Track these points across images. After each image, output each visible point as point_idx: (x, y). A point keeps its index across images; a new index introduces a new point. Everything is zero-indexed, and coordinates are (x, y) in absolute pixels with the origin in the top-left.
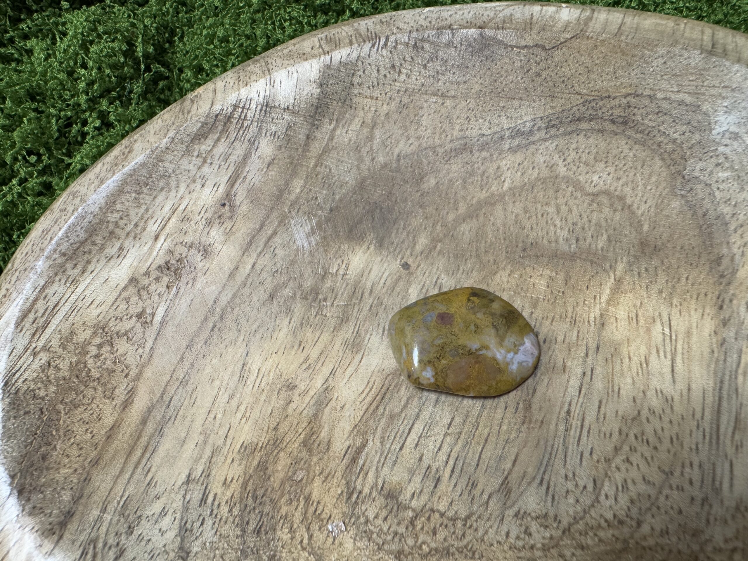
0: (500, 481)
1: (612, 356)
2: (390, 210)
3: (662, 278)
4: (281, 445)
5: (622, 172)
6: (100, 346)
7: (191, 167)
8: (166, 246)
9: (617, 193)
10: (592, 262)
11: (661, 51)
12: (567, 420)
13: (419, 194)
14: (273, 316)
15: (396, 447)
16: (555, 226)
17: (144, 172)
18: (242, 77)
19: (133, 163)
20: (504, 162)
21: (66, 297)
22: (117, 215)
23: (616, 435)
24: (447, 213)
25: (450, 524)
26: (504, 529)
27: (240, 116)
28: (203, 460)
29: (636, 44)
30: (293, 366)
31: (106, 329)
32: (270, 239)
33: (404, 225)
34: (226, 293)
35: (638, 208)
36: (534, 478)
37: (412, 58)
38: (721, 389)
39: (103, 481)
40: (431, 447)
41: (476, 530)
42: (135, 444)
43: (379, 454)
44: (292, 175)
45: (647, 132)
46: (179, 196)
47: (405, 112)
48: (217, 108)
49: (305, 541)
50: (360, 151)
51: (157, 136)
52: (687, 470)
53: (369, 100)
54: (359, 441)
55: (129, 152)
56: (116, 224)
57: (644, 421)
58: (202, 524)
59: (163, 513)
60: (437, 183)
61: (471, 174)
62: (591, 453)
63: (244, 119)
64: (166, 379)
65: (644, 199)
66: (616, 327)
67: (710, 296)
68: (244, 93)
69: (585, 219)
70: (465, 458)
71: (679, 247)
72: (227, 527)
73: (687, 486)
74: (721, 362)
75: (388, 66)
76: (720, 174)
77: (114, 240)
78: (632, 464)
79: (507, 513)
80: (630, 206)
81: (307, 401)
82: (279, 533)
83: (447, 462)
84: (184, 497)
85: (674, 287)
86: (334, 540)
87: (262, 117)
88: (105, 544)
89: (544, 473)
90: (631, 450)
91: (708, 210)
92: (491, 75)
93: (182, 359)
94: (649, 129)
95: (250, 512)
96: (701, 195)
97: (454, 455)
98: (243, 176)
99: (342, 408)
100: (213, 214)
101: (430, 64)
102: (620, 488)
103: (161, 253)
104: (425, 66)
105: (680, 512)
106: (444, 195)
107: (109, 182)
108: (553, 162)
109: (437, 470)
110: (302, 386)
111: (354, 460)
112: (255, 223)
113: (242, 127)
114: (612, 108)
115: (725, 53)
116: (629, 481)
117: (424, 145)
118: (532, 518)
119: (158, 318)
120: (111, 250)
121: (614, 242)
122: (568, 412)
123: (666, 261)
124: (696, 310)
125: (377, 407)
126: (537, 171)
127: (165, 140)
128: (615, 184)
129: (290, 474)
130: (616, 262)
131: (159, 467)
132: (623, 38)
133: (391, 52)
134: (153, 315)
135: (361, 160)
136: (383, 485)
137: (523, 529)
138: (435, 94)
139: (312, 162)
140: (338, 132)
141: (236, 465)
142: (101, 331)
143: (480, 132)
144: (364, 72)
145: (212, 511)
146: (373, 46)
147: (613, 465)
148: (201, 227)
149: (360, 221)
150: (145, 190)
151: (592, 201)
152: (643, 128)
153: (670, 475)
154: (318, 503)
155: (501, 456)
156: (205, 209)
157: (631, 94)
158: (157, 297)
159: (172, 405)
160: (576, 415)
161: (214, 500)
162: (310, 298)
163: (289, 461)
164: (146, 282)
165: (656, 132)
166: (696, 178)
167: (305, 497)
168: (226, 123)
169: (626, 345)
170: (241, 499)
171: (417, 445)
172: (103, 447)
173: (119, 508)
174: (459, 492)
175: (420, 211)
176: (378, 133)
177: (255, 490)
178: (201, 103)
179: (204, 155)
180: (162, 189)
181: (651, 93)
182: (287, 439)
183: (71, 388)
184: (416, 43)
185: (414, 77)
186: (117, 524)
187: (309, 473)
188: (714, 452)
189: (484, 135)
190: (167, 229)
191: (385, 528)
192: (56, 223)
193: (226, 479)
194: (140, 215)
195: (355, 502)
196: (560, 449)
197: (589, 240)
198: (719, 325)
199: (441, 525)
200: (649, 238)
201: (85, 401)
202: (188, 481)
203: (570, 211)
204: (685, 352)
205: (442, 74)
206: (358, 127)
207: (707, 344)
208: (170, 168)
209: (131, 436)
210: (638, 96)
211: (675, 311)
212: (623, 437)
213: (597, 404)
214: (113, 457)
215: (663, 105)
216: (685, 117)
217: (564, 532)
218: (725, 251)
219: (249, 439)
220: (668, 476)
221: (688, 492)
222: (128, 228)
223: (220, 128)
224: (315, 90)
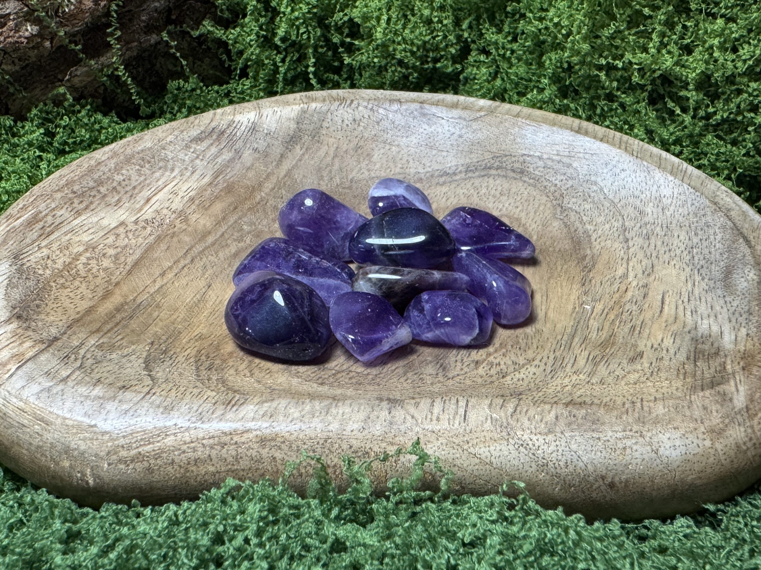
5: (519, 203)
6: (89, 259)
7: (187, 158)
8: (154, 208)
9: (515, 216)
17: (149, 153)
18: (237, 110)
19: (142, 146)
20: (433, 191)
21: (69, 220)
22: (121, 177)
31: (96, 250)
34: (197, 247)
35: (529, 226)
38: (577, 326)
42: (109, 319)
44: (265, 179)
45: (537, 179)
46: (172, 176)
47: (360, 151)
48: (214, 124)
53: (333, 139)
55: (140, 140)
56: (119, 184)
59: (131, 354)
63: (234, 135)
64: (139, 290)
67: (576, 278)
71: (557, 250)
72: (184, 365)
75: (351, 119)
76: (586, 206)
77: (115, 193)
82: (226, 371)
85: (552, 273)
87: (248, 136)
91: (578, 228)
93: (155, 281)
94: (539, 177)
95: (203, 362)
96: (573, 219)
98: (225, 173)
100: (197, 194)
102: (495, 365)
103: (149, 211)
113: (231, 140)
114: (513, 162)
120: (112, 200)
133: (354, 110)
138: (384, 142)
140: (306, 157)
143: (416, 170)
144: (331, 120)
146: (341, 104)
148: (185, 201)
152: (534, 176)
156: (190, 189)
157: (525, 155)
164: (134, 228)
166: (570, 208)
168: (219, 135)
170: (196, 356)
172: (84, 315)
173: (95, 346)
177: (208, 354)
178: (203, 119)
179: (198, 153)
180: (160, 168)
181: (539, 154)
184: (373, 107)
186: (94, 351)
188: (565, 353)
189: (419, 173)
190: (158, 197)
194: (139, 181)
198: (581, 294)
201: (73, 287)
202: (152, 343)
204: (556, 308)
206: (322, 156)
207: (572, 304)
208: (170, 155)
209: (107, 315)
210: (530, 156)
211: (551, 286)
214: (91, 322)
215: (547, 163)
216: (562, 170)
218: (588, 252)
219: (204, 331)
220: (529, 361)
221: (542, 368)
222: (128, 189)
223: (214, 137)
224: (293, 126)
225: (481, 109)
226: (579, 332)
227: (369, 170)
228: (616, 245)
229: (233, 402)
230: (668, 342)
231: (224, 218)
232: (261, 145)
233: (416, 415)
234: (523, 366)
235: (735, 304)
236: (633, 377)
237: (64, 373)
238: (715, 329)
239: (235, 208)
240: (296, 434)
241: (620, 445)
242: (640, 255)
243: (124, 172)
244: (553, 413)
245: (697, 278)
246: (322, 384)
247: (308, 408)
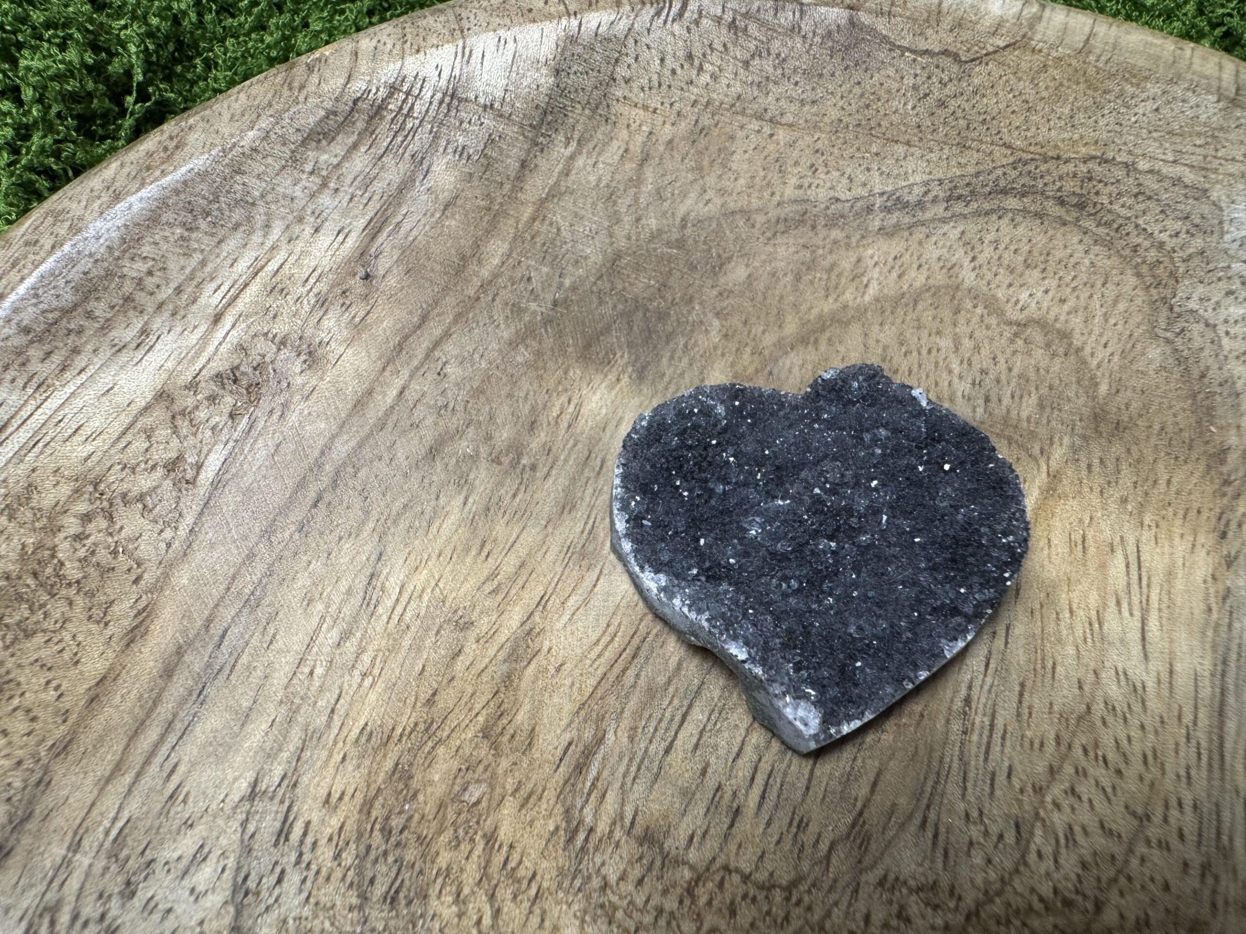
0: (849, 820)
1: (1042, 606)
2: (662, 316)
3: (1127, 477)
4: (439, 734)
5: (1069, 290)
6: (87, 518)
7: (298, 192)
8: (234, 337)
9: (1058, 325)
11: (1153, 89)
12: (965, 713)
13: (715, 292)
14: (434, 489)
15: (657, 748)
16: (950, 372)
17: (204, 188)
18: (409, 37)
19: (184, 170)
20: (870, 252)
21: (24, 414)
22: (141, 266)
23: (1050, 747)
24: (764, 332)
25: (761, 896)
26: (861, 907)
27: (401, 108)
28: (285, 755)
29: (1113, 70)
30: (467, 586)
31: (102, 487)
32: (437, 344)
33: (686, 345)
34: (345, 437)
35: (1092, 354)
36: (910, 816)
37: (725, 45)
38: (1223, 675)
39: (76, 788)
40: (721, 752)
41: (809, 908)
42: (148, 715)
43: (626, 761)
44: (488, 232)
45: (1115, 226)
46: (268, 244)
47: (702, 142)
48: (356, 87)
49: (487, 921)
50: (615, 203)
51: (237, 124)
52: (1174, 813)
53: (641, 112)
54: (588, 734)
55: (177, 147)
56: (139, 283)
57: (1099, 723)
58: (279, 881)
59: (200, 856)
60: (749, 276)
61: (811, 266)
62: (1009, 776)
63: (407, 115)
64: (216, 592)
65: (1103, 340)
66: (1049, 557)
67: (1205, 514)
68: (412, 65)
69: (1002, 366)
70: (785, 774)
71: (1157, 427)
72: (331, 888)
73: (1174, 842)
74: (1225, 629)
75: (681, 54)
76: (1232, 309)
77: (131, 313)
78: (1080, 798)
79: (864, 878)
80: (1078, 350)
81: (491, 652)
82: (434, 903)
83: (753, 779)
84: (244, 824)
85: (1147, 494)
86: (543, 920)
87: (441, 116)
88: (75, 917)
89: (928, 807)
90: (1077, 772)
91: (1208, 368)
92: (862, 95)
93: (251, 556)
94: (1120, 221)
95: (376, 861)
96: (1197, 343)
97: (765, 767)
98: (395, 221)
99: (558, 670)
100: (332, 287)
101: (756, 61)
102: (1062, 841)
103: (223, 349)
104: (746, 64)
105: (1167, 887)
106: (760, 297)
107: (132, 199)
108: (954, 260)
109: (735, 794)
110: (483, 625)
111: (580, 768)
112: (410, 313)
113: (402, 128)
114: (1061, 178)
116: (1077, 829)
117: (732, 205)
118: (911, 891)
119: (208, 474)
120: (127, 334)
121: (1048, 410)
122: (967, 701)
123: (1134, 448)
124: (1182, 536)
125: (624, 671)
126: (924, 272)
127: (251, 134)
128: (1055, 310)
129: (457, 788)
130: (1052, 444)
131: (193, 765)
132: (1092, 58)
133: (689, 30)
134: (199, 467)
135: (615, 219)
136: (634, 818)
137: (895, 908)
138: (760, 118)
139: (528, 212)
140: (580, 162)
141: (350, 768)
142: (91, 489)
143: (832, 194)
144: (636, 59)
145: (301, 855)
146: (658, 14)
147: (1048, 799)
148: (307, 308)
149: (607, 330)
150: (203, 224)
151: (1016, 335)
152: (1109, 217)
153: (1145, 822)
154: (511, 847)
155: (849, 774)
156: (316, 274)
157: (1094, 158)
158: (208, 433)
159: (226, 643)
160: (981, 706)
161: (305, 834)
162: (506, 460)
163: (455, 764)
164: (190, 402)
165: (1130, 228)
166: (1192, 311)
167: (485, 835)
168: (371, 118)
169: (1065, 588)
170: (360, 835)
171: (696, 746)
172: (82, 719)
173: (108, 844)
174: (776, 838)
175: (716, 323)
176: (649, 173)
177: (387, 818)
178: (327, 73)
179: (324, 173)
180: (236, 227)
181: (1129, 159)
182: (452, 722)
183: (20, 598)
184: (734, 20)
185: (725, 81)
186: (103, 875)
187: (493, 790)
188: (1216, 783)
189: (837, 200)
190: (241, 305)
191: (639, 901)
192: (14, 266)
193: (329, 795)
194: (188, 271)
195: (582, 848)
196: (955, 765)
197: (1006, 401)
198: (1220, 564)
199: (745, 897)
200: (1107, 408)
201: (49, 625)
202: (253, 794)
203: (977, 348)
204: (1164, 606)
205: (776, 83)
206: (616, 158)
207: (1201, 596)
208: (257, 187)
209: (140, 698)
210: (1106, 161)
211: (1147, 535)
212: (1063, 748)
213: (1017, 688)
214: (101, 740)
215: (1146, 183)
216: (1181, 207)
217: (968, 918)
218: (1232, 440)
219: (377, 718)
220: (1142, 822)
222: (162, 295)
223: (360, 125)
224: (546, 80)
226: (1231, 700)
227: (724, 192)
231: (401, 349)
232: (474, 138)
239: (424, 319)
243: (146, 250)
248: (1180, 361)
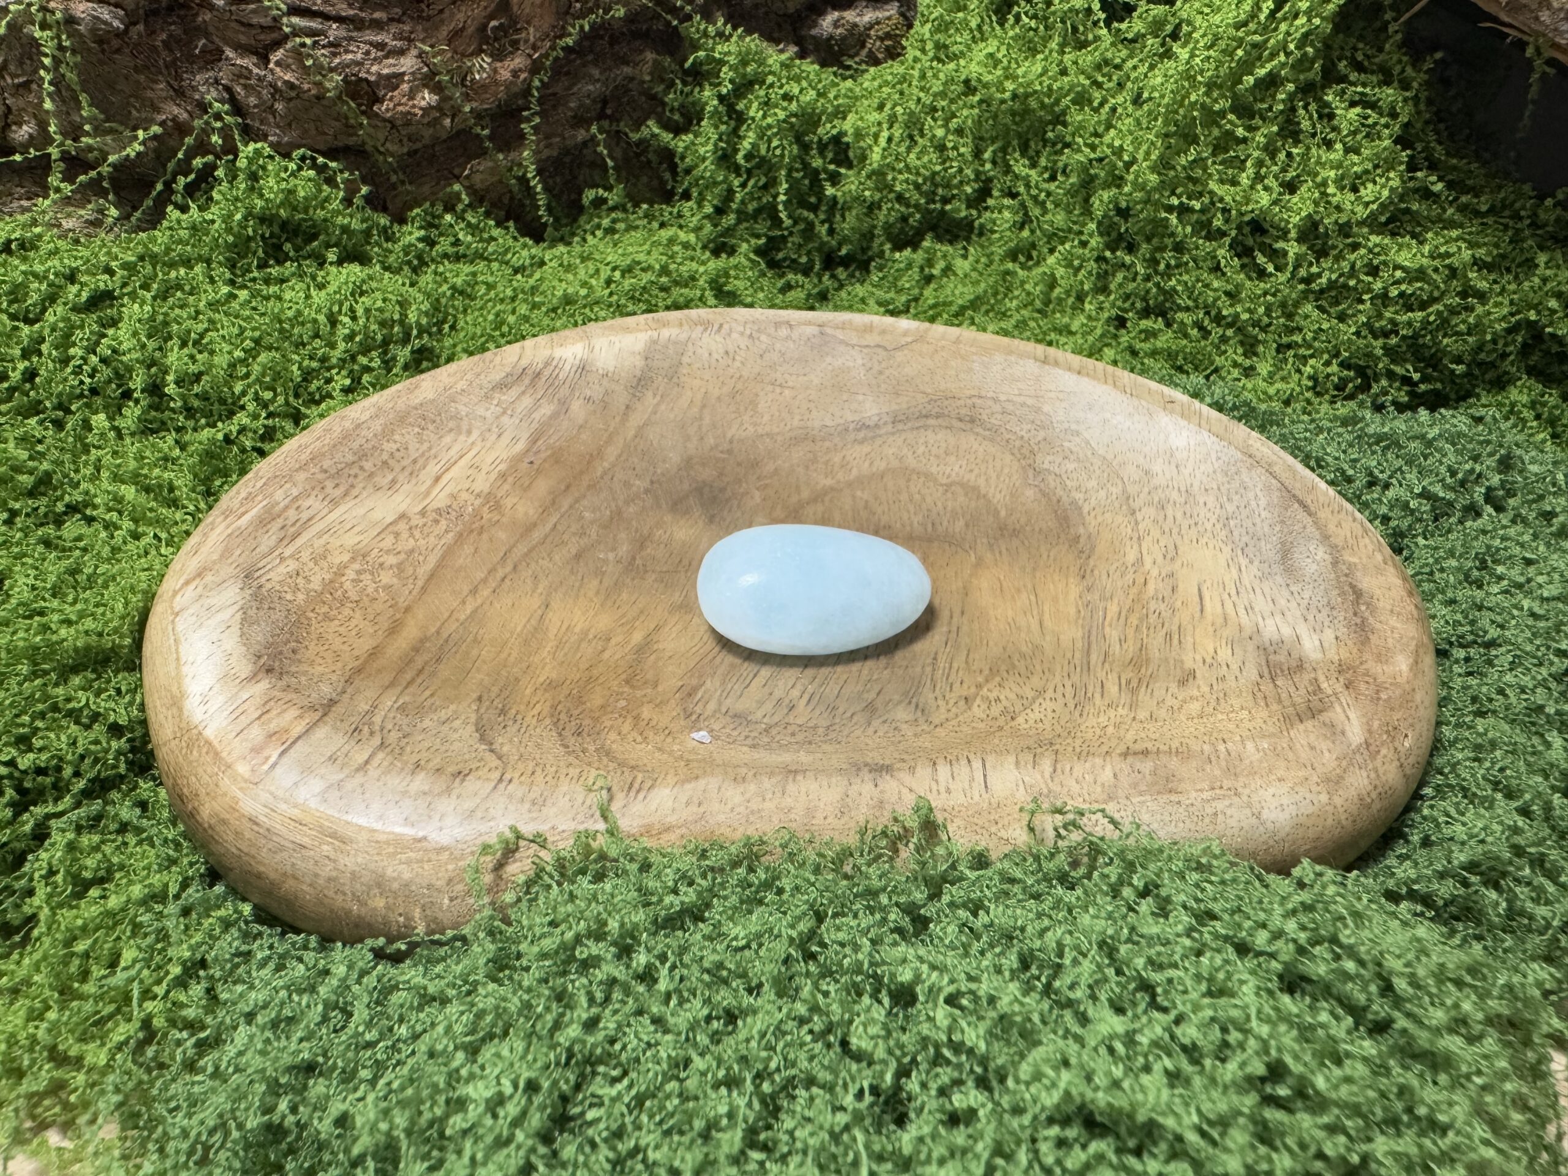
0: (864, 705)
1: (978, 617)
2: (722, 490)
3: (1023, 556)
4: (595, 682)
5: (973, 465)
6: (360, 572)
7: (488, 414)
8: (447, 490)
9: (970, 484)
10: (950, 544)
13: (755, 477)
14: (580, 575)
16: (909, 512)
17: (432, 408)
19: (420, 398)
20: (850, 452)
22: (394, 446)
27: (551, 374)
31: (368, 558)
32: (576, 501)
34: (519, 547)
35: (993, 497)
36: (901, 701)
37: (747, 347)
38: (1089, 637)
39: (369, 687)
43: (720, 690)
44: (606, 442)
45: (994, 430)
46: (469, 442)
48: (524, 363)
50: (686, 430)
51: (452, 378)
54: (694, 682)
55: (415, 389)
56: (392, 455)
63: (556, 378)
64: (442, 618)
65: (998, 490)
66: (982, 598)
67: (1071, 568)
68: (558, 352)
69: (940, 506)
71: (1037, 530)
74: (1088, 619)
75: (721, 351)
76: (1068, 466)
77: (387, 470)
80: (984, 496)
81: (625, 650)
82: (605, 735)
83: (801, 696)
85: (1036, 563)
87: (576, 380)
91: (1061, 497)
93: (463, 602)
94: (996, 427)
96: (1053, 485)
97: (808, 693)
98: (547, 434)
99: (671, 657)
108: (902, 454)
109: (790, 701)
110: (618, 639)
111: (690, 695)
112: (560, 483)
113: (552, 385)
114: (957, 408)
115: (1056, 363)
120: (382, 480)
121: (971, 527)
122: (934, 660)
123: (1026, 541)
124: (1060, 580)
125: (713, 657)
126: (885, 461)
127: (461, 383)
128: (968, 476)
129: (611, 701)
130: (976, 543)
133: (725, 338)
134: (426, 556)
135: (687, 438)
136: (728, 710)
138: (772, 384)
139: (631, 433)
140: (663, 406)
141: (540, 693)
143: (822, 423)
144: (694, 353)
145: (516, 721)
146: (705, 330)
147: (985, 689)
149: (687, 497)
150: (431, 427)
151: (946, 490)
152: (990, 426)
153: (1043, 693)
155: (862, 692)
156: (498, 461)
157: (975, 396)
158: (432, 539)
159: (451, 639)
161: (517, 714)
163: (608, 693)
164: (421, 521)
165: (1003, 430)
166: (1047, 469)
167: (632, 716)
168: (533, 378)
169: (992, 609)
170: (551, 716)
172: (367, 661)
173: (394, 709)
174: (819, 713)
175: (757, 493)
176: (707, 414)
177: (568, 710)
179: (504, 406)
180: (450, 431)
181: (994, 395)
182: (603, 678)
185: (749, 365)
186: (394, 718)
187: (635, 701)
189: (826, 426)
190: (451, 473)
193: (529, 702)
194: (421, 451)
196: (928, 683)
197: (945, 524)
198: (1083, 591)
199: (800, 731)
200: (1006, 523)
201: (342, 617)
203: (924, 499)
204: (1052, 612)
206: (686, 405)
207: (1074, 606)
208: (463, 410)
209: (400, 658)
210: (982, 397)
211: (1039, 582)
212: (994, 673)
213: (965, 652)
214: (380, 671)
215: (1006, 407)
216: (1028, 417)
218: (1081, 531)
219: (554, 675)
220: (1040, 693)
221: (1061, 701)
222: (405, 462)
223: (527, 381)
224: (640, 363)
225: (906, 333)
226: (1094, 646)
227: (755, 424)
228: (1119, 519)
229: (636, 786)
230: (1224, 654)
231: (553, 502)
232: (596, 391)
233: (914, 786)
234: (1034, 700)
235: (1306, 595)
236: (1194, 707)
237: (360, 757)
238: (1286, 631)
239: (568, 487)
240: (741, 830)
241: (1209, 811)
242: (1156, 533)
243: (397, 437)
244: (1108, 768)
245: (1244, 562)
246: (754, 746)
247: (752, 787)
248: (1044, 495)
